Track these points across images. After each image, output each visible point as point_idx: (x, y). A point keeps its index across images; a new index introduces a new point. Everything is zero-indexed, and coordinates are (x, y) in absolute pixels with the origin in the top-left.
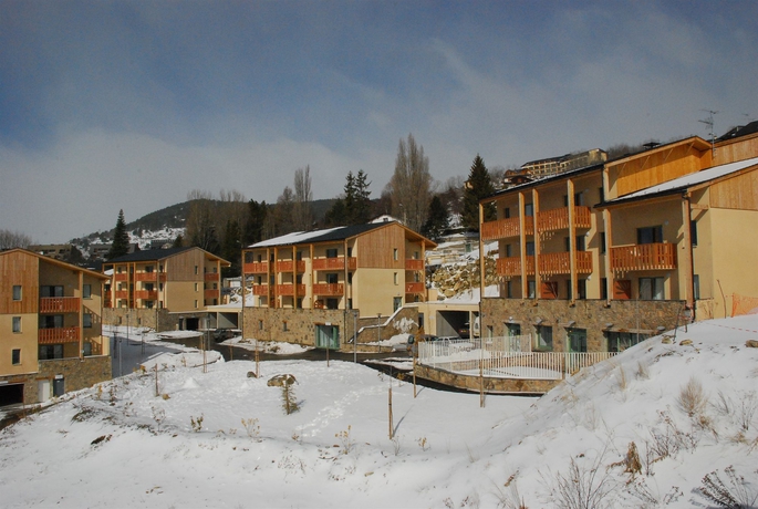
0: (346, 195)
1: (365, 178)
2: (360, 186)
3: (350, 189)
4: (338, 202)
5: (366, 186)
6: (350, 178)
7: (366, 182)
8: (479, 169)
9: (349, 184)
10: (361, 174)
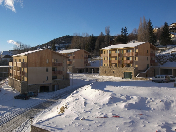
0: (121, 34)
1: (127, 29)
2: (125, 31)
3: (122, 32)
4: (119, 37)
5: (127, 31)
6: (122, 29)
7: (127, 30)
8: (166, 26)
9: (122, 31)
10: (125, 28)
